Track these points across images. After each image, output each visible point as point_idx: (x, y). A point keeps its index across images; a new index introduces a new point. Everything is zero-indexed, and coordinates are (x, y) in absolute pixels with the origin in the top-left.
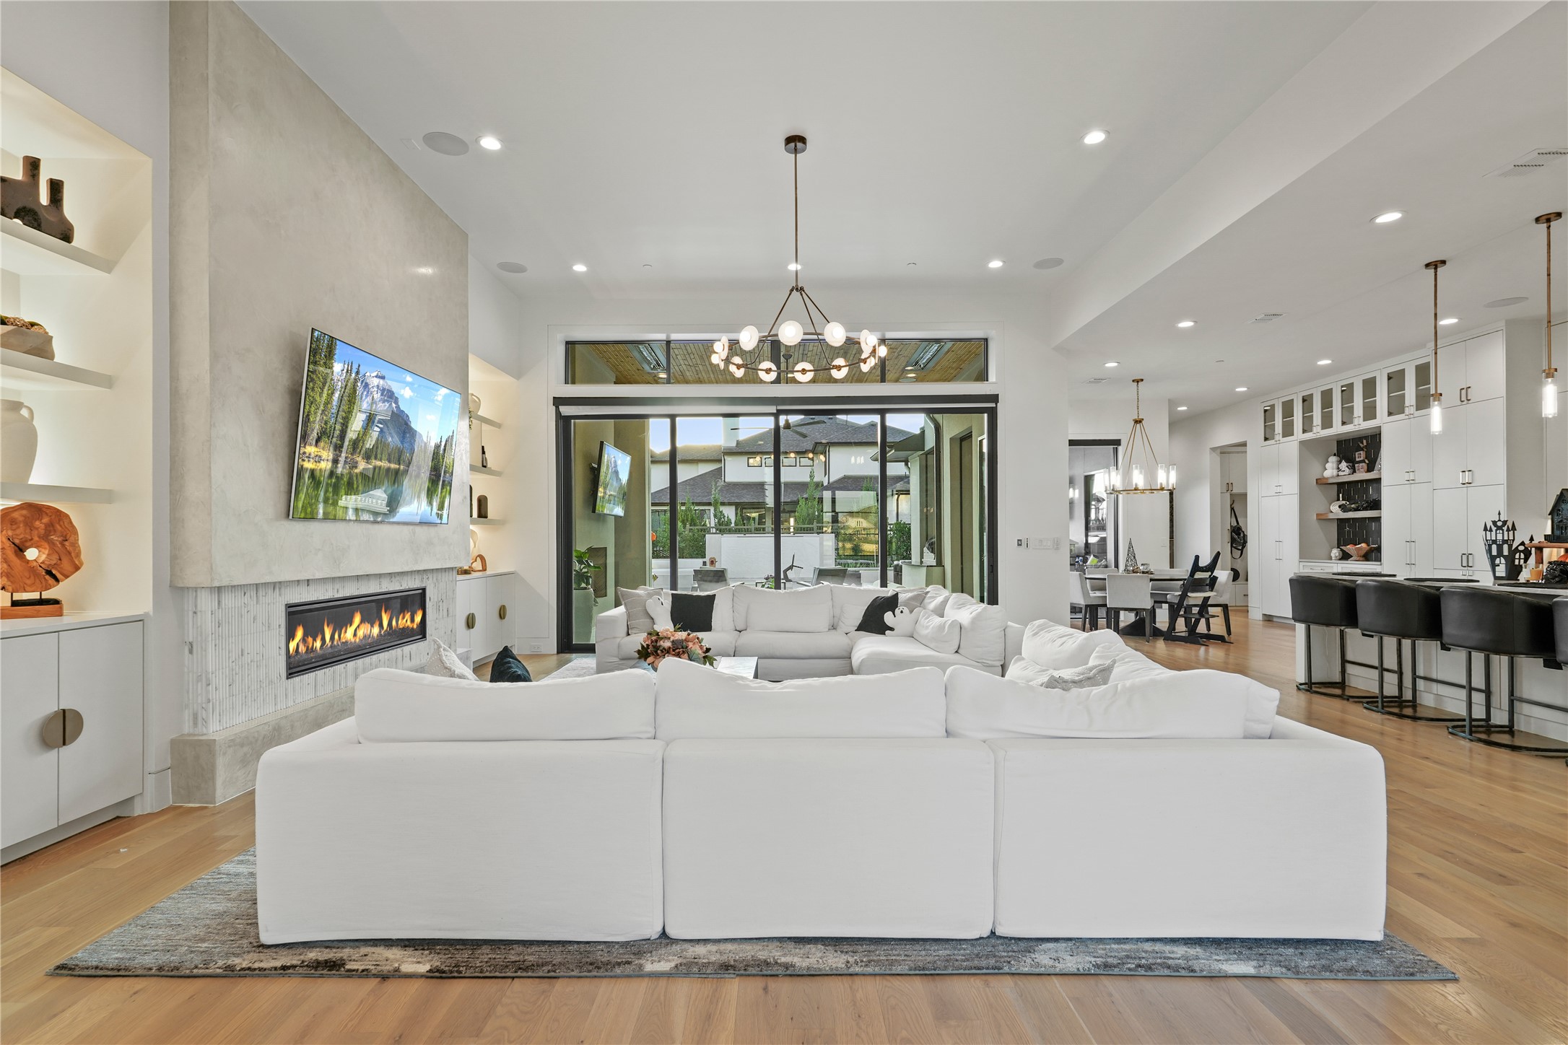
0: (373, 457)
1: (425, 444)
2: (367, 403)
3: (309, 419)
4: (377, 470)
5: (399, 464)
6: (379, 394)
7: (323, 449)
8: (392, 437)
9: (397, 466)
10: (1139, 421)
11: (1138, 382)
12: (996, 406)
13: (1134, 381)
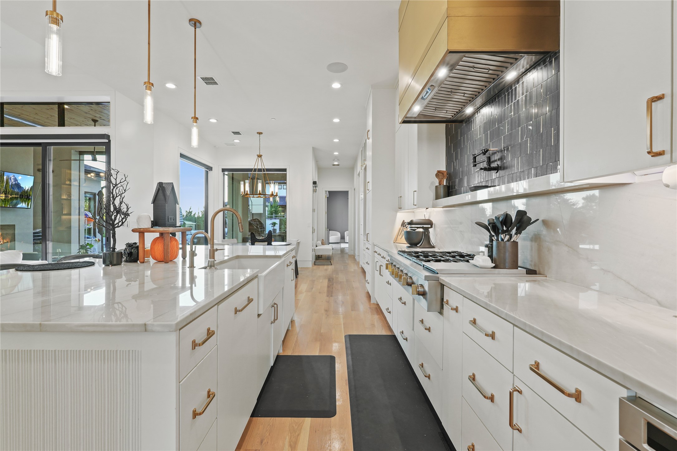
10: (260, 156)
11: (260, 134)
12: (110, 141)
13: (258, 133)
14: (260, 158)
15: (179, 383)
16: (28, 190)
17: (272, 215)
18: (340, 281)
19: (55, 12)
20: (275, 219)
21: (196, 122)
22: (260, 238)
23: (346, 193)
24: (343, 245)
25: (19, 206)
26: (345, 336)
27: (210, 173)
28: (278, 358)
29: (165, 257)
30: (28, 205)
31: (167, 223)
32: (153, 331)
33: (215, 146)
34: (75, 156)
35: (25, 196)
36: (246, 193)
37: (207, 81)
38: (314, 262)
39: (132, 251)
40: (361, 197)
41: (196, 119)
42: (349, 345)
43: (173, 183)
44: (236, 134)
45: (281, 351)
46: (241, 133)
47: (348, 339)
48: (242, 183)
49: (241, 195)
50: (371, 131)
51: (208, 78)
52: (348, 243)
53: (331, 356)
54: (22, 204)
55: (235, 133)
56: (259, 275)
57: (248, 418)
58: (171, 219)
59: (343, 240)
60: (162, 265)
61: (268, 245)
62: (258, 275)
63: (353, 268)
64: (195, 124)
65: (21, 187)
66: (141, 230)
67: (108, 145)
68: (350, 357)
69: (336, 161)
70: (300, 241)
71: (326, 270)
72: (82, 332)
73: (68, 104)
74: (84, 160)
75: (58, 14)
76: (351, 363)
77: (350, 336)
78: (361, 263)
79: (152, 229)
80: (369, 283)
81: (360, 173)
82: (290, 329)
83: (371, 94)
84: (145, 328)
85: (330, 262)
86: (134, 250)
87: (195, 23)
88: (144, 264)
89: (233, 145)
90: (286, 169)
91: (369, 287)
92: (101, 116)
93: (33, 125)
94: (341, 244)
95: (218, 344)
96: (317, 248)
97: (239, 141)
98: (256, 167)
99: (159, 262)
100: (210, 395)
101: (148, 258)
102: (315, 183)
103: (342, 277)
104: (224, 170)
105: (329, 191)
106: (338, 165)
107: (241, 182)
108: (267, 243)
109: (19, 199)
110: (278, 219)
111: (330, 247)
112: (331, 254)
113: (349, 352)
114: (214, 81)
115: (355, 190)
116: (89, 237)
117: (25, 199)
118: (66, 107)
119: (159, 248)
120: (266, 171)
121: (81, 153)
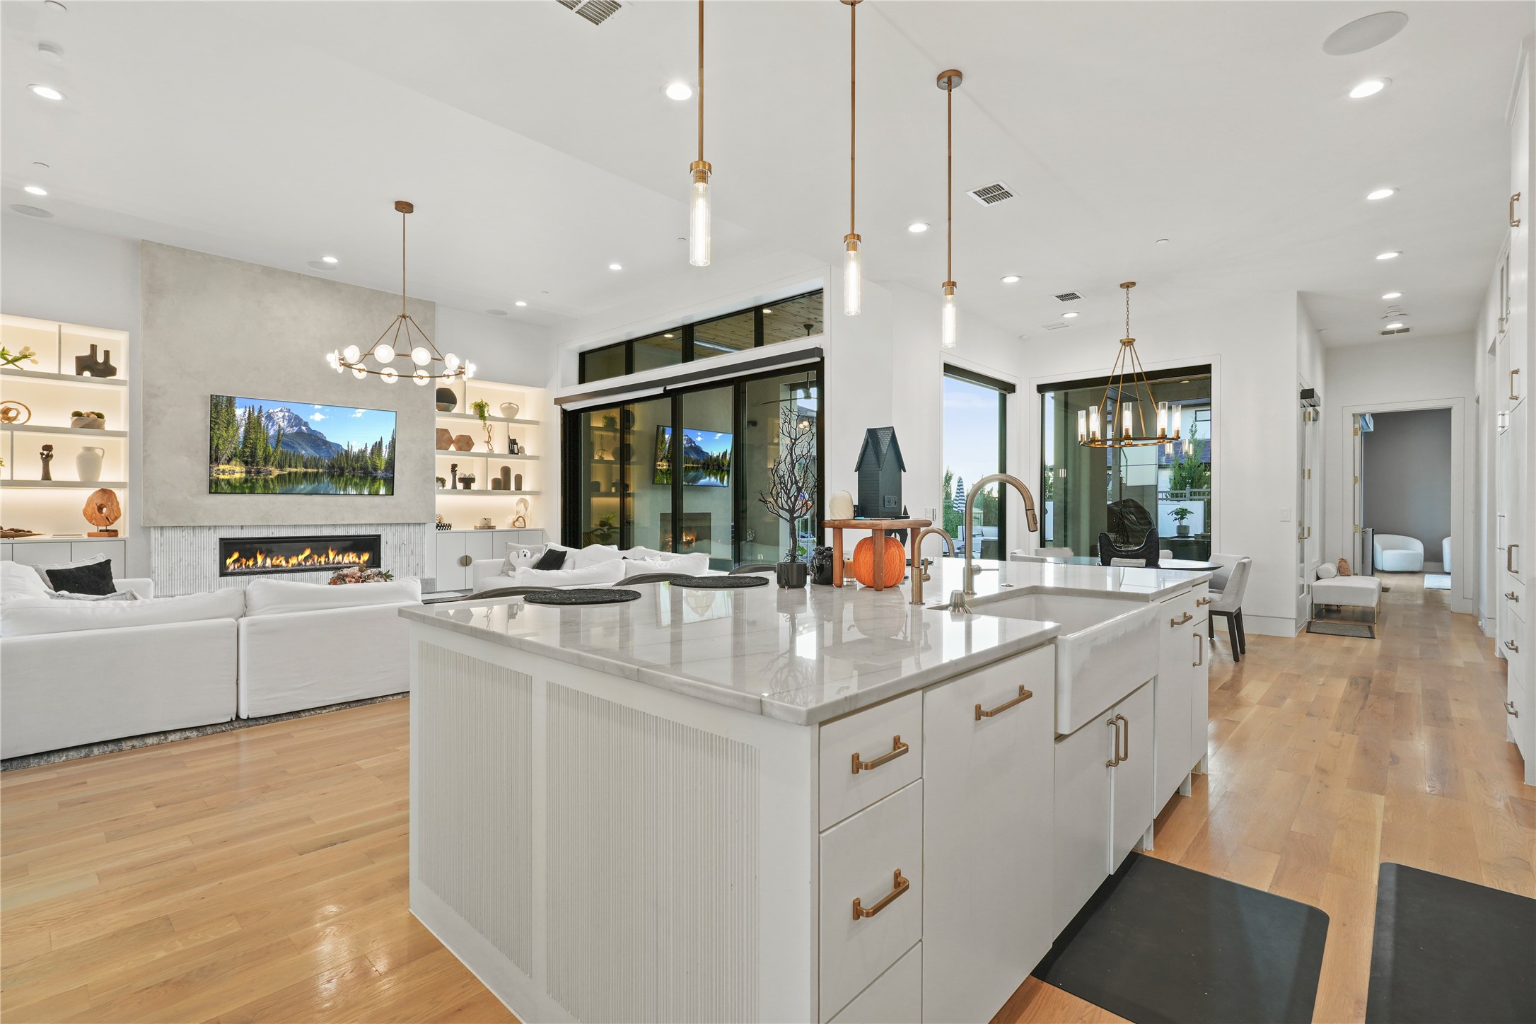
0: (287, 466)
1: (346, 452)
2: (274, 430)
3: (218, 449)
4: (293, 475)
5: (318, 468)
6: (286, 423)
7: (235, 465)
8: (305, 451)
9: (316, 470)
10: (1128, 343)
11: (1128, 287)
12: (823, 359)
13: (1122, 286)
14: (1128, 348)
15: (820, 833)
16: (718, 457)
17: (1181, 489)
18: (1397, 690)
19: (701, 162)
20: (1191, 500)
21: (952, 293)
22: (1128, 547)
23: (1445, 414)
24: (1431, 581)
25: (702, 482)
26: (1382, 866)
27: (1010, 397)
28: (1134, 860)
29: (876, 580)
30: (722, 480)
31: (881, 509)
32: (771, 717)
33: (1021, 337)
34: (784, 395)
35: (713, 466)
36: (1091, 437)
37: (988, 196)
38: (1306, 624)
39: (824, 563)
40: (1500, 424)
41: (951, 285)
42: (1390, 898)
43: (892, 427)
44: (1067, 299)
45: (1149, 848)
46: (1078, 294)
47: (1392, 879)
48: (1082, 414)
49: (1080, 442)
50: (1525, 198)
51: (987, 189)
52: (1449, 574)
53: (1311, 909)
54: (708, 478)
55: (1064, 297)
56: (1060, 637)
57: (1020, 974)
58: (889, 502)
59: (1438, 564)
60: (871, 595)
61: (1148, 565)
62: (1056, 637)
63: (1464, 655)
64: (949, 297)
65: (702, 452)
66: (836, 522)
67: (819, 367)
68: (1388, 935)
69: (1392, 321)
70: (1251, 562)
71: (1349, 650)
72: (682, 694)
73: (769, 305)
74: (796, 399)
75: (704, 163)
76: (1388, 955)
77: (1403, 872)
78: (1500, 645)
79: (854, 522)
80: (1516, 714)
81: (1497, 343)
82: (1188, 792)
83: (1526, 68)
84: (761, 707)
85: (1370, 628)
86: (827, 561)
87: (949, 79)
88: (842, 588)
89: (1063, 325)
90: (1210, 365)
91: (1517, 730)
92: (816, 317)
93: (728, 350)
94: (1426, 576)
95: (924, 777)
96: (1320, 583)
97: (1075, 315)
98: (1117, 372)
99: (868, 587)
100: (900, 885)
101: (852, 579)
102: (1307, 394)
103: (1410, 682)
104: (1042, 389)
105: (1374, 416)
106: (1407, 330)
107: (1079, 412)
108: (1143, 561)
109: (701, 470)
110: (1200, 500)
111: (1372, 583)
112: (1374, 604)
113: (1390, 918)
114: (1003, 191)
115: (1478, 402)
116: (804, 534)
117: (714, 471)
118: (766, 311)
119: (867, 559)
120: (1147, 380)
121: (793, 387)
